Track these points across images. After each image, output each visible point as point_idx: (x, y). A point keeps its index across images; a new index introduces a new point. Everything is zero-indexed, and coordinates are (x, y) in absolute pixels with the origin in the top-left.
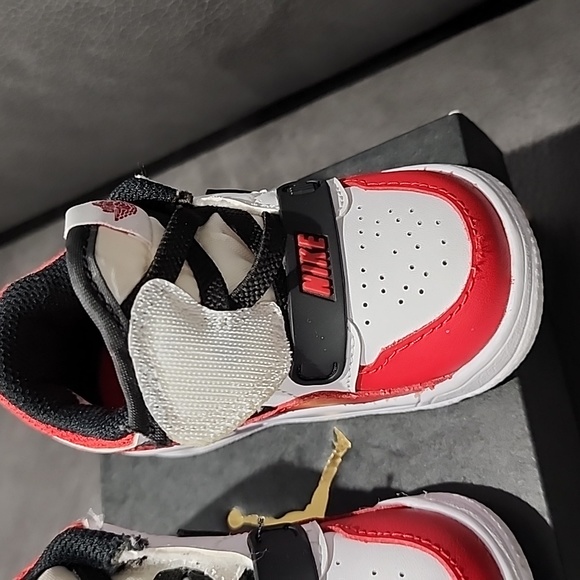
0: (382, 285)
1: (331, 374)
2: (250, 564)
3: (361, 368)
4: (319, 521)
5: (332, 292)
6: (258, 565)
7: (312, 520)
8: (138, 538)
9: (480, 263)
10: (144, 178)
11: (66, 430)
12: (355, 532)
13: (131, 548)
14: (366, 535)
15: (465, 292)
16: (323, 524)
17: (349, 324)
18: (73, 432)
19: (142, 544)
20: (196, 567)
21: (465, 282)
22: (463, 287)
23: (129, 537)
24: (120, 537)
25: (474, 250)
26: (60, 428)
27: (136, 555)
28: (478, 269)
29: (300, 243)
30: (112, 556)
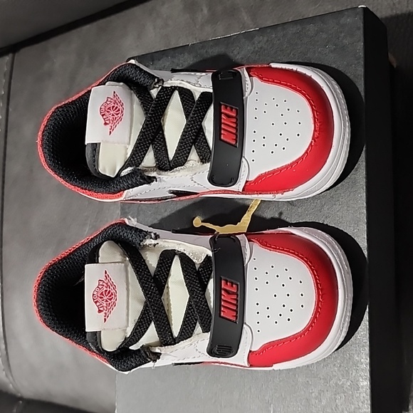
0: (264, 142)
1: (231, 182)
2: (210, 254)
3: (247, 182)
4: (246, 234)
5: (236, 142)
6: (215, 255)
7: (242, 233)
8: (155, 234)
9: (317, 138)
10: (137, 64)
11: (86, 189)
12: (265, 244)
13: (151, 238)
14: (270, 247)
15: (306, 152)
16: (248, 236)
17: (243, 159)
18: (89, 190)
19: (157, 237)
20: (182, 251)
21: (307, 147)
22: (305, 149)
23: (150, 232)
24: (146, 232)
25: (315, 130)
26: (82, 188)
27: (153, 242)
28: (315, 141)
29: (223, 111)
30: (141, 241)
